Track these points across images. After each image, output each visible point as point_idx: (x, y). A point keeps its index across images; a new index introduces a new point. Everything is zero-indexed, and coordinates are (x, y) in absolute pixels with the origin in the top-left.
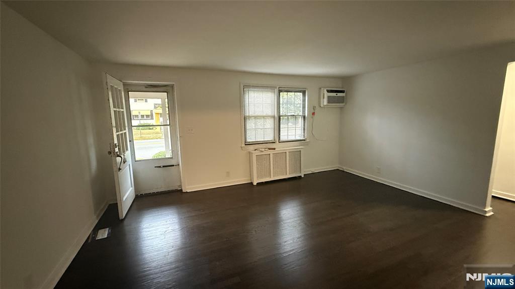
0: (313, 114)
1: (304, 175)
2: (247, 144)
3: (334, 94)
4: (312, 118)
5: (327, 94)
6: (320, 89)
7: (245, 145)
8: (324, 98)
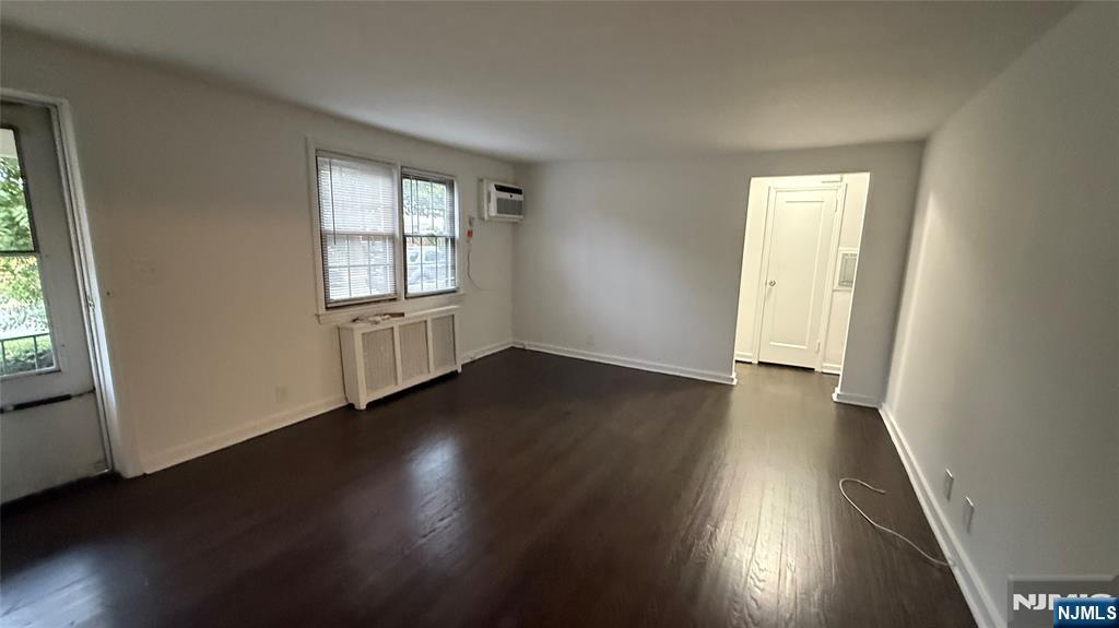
0: (470, 234)
1: (463, 366)
2: (332, 306)
3: (506, 195)
4: (468, 241)
5: (495, 194)
6: (481, 180)
7: (327, 308)
8: (489, 200)
